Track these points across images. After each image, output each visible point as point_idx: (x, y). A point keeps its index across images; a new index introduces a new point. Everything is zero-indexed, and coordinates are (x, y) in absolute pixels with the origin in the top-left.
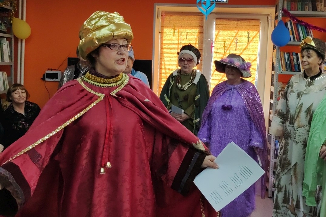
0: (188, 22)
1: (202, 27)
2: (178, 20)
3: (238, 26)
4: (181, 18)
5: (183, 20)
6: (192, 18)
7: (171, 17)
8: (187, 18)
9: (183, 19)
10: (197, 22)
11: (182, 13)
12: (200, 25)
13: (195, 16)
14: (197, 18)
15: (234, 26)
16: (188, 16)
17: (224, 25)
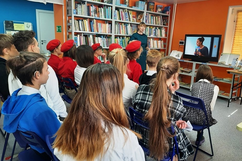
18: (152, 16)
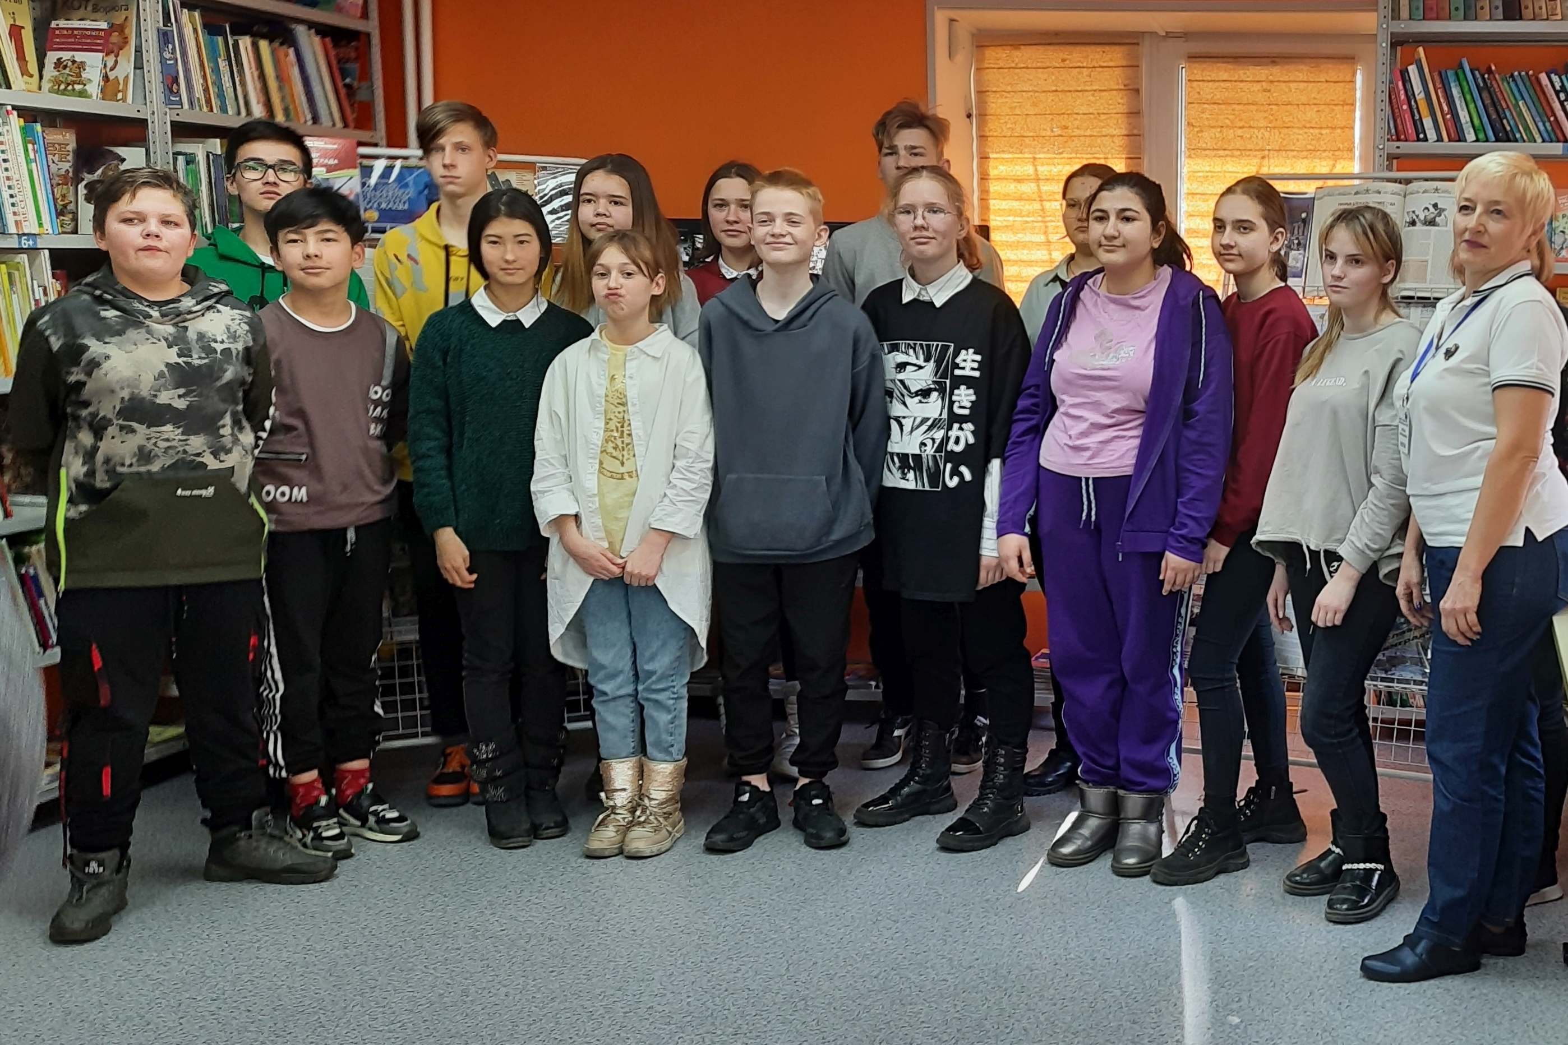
0: (1079, 73)
1: (1137, 91)
2: (1043, 65)
3: (1272, 88)
4: (1052, 55)
5: (1062, 65)
6: (1097, 56)
7: (1016, 53)
8: (1076, 55)
9: (1064, 60)
10: (1118, 71)
11: (1057, 34)
12: (1127, 82)
13: (1107, 48)
14: (1116, 56)
15: (1257, 87)
16: (1078, 48)
17: (1217, 84)
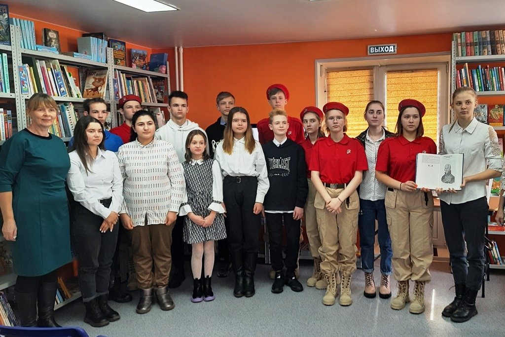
3: (412, 78)
15: (408, 79)
17: (396, 79)
18: (128, 79)
